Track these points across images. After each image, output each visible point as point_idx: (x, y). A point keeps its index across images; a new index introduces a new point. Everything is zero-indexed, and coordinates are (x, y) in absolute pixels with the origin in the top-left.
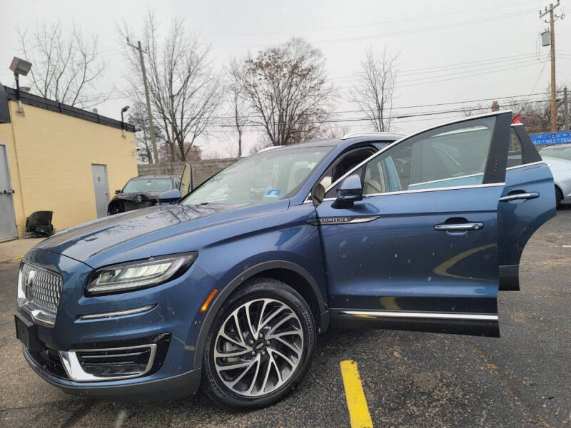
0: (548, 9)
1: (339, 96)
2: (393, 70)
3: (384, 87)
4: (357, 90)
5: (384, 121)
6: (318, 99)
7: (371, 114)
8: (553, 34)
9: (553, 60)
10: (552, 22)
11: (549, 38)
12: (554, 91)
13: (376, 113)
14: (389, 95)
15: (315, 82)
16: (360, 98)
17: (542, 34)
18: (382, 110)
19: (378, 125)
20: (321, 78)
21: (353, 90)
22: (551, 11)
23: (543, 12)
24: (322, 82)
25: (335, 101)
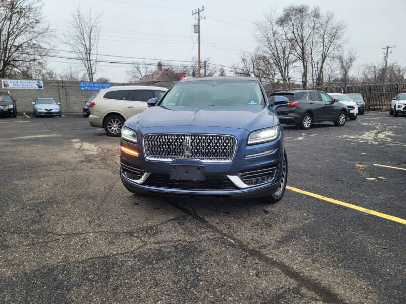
0: (198, 11)
1: (55, 37)
2: (98, 27)
3: (92, 37)
4: (70, 35)
5: (92, 62)
6: (36, 35)
7: (81, 56)
8: (199, 28)
9: (199, 43)
10: (199, 20)
11: (197, 29)
12: (200, 62)
13: (85, 56)
14: (95, 44)
15: (31, 21)
16: (72, 42)
17: (194, 26)
18: (90, 54)
19: (87, 65)
20: (37, 18)
21: (67, 34)
22: (199, 13)
23: (195, 12)
24: (37, 22)
25: (52, 40)
